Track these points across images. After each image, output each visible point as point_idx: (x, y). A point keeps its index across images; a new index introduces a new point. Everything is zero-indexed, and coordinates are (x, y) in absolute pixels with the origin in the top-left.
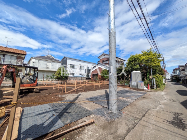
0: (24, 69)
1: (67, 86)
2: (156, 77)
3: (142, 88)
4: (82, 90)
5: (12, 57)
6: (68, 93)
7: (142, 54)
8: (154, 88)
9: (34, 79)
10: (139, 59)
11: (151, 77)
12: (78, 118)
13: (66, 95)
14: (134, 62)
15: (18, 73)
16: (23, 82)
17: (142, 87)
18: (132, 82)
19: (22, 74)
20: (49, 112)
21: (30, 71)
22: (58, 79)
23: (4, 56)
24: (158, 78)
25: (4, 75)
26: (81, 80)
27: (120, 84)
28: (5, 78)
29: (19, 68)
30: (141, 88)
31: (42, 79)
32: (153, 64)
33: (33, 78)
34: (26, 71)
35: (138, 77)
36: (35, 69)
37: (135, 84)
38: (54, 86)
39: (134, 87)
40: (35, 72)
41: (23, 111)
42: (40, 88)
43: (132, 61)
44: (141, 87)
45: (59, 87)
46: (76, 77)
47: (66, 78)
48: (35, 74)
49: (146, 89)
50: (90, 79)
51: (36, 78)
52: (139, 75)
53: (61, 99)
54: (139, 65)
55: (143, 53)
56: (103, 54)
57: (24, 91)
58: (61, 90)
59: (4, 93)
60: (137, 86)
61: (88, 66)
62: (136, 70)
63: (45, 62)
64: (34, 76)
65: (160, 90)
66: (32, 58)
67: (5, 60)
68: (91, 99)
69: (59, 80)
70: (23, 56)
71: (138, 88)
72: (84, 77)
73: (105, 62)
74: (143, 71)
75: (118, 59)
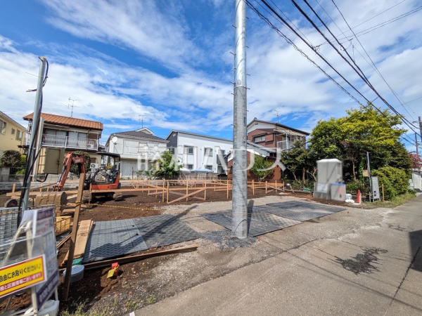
0: (99, 157)
1: (170, 189)
2: (382, 174)
3: (341, 199)
4: (200, 198)
5: (80, 135)
6: (172, 204)
7: (349, 116)
8: (372, 201)
9: (114, 177)
10: (338, 130)
11: (365, 173)
12: (174, 242)
13: (166, 207)
14: (326, 137)
15: (89, 164)
16: (97, 181)
17: (341, 196)
18: (319, 184)
19: (96, 165)
20: (130, 230)
21: (109, 161)
22: (160, 175)
23: (67, 133)
24: (388, 176)
25: (68, 168)
26: (207, 178)
27: (292, 190)
28: (69, 173)
29: (92, 156)
30: (338, 198)
31: (131, 177)
32: (375, 141)
33: (111, 174)
34: (102, 161)
35: (332, 172)
36: (116, 156)
37: (326, 190)
38: (149, 189)
39: (321, 197)
40: (116, 163)
41: (94, 225)
42: (122, 192)
43: (321, 136)
44: (339, 196)
45: (158, 191)
46: (195, 173)
47: (176, 174)
48: (115, 166)
49: (349, 200)
50: (225, 178)
51: (117, 174)
52: (334, 169)
53: (156, 213)
54: (339, 145)
55: (349, 113)
56: (254, 121)
57: (98, 197)
58: (160, 197)
59: (69, 198)
60: (330, 193)
61: (222, 149)
62: (331, 157)
63: (135, 143)
64: (113, 170)
65: (389, 204)
66: (112, 135)
67: (70, 141)
68: (212, 214)
69: (161, 179)
70: (97, 133)
71: (332, 198)
72: (212, 173)
73: (258, 140)
74: (348, 158)
75: (287, 132)
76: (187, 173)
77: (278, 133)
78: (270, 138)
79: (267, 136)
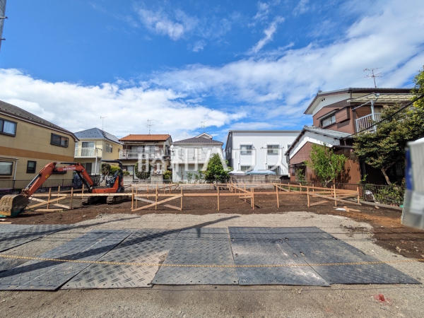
23: (144, 147)
26: (267, 181)
27: (376, 204)
56: (318, 96)
70: (163, 144)
73: (327, 123)
75: (372, 98)
76: (239, 176)
77: (357, 104)
78: (343, 115)
79: (337, 115)
